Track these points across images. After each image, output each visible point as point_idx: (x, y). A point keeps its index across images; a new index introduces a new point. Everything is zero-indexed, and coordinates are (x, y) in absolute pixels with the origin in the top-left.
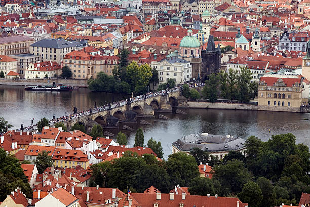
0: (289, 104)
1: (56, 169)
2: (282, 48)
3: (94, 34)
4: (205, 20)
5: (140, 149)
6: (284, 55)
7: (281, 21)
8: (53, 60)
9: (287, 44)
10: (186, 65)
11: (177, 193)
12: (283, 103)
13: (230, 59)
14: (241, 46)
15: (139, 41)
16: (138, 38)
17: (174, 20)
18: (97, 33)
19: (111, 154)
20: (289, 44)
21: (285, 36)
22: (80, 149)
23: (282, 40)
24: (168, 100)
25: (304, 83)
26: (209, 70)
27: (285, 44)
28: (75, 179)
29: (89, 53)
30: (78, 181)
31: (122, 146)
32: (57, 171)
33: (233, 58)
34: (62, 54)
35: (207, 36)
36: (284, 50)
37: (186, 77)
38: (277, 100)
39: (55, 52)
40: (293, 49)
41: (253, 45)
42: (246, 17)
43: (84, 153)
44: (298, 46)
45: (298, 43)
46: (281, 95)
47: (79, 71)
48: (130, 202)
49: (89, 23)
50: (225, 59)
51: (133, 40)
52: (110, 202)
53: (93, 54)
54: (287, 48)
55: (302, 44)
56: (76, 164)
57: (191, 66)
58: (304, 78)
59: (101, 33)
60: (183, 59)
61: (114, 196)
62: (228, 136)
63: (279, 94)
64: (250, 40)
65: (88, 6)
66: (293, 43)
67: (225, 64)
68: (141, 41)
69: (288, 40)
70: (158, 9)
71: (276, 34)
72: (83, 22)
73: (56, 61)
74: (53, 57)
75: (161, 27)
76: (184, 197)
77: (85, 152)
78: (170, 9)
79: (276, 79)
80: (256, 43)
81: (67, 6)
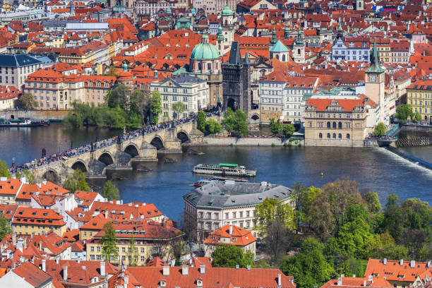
0: (348, 136)
1: (18, 236)
2: (336, 58)
3: (68, 45)
4: (226, 21)
5: (137, 206)
6: (339, 67)
7: (333, 21)
8: (9, 84)
9: (343, 52)
10: (201, 85)
11: (192, 266)
12: (340, 136)
13: (263, 74)
14: (278, 57)
15: (132, 53)
16: (131, 49)
17: (182, 23)
18: (72, 44)
19: (96, 214)
20: (346, 53)
21: (340, 41)
22: (52, 208)
23: (336, 47)
24: (176, 135)
25: (368, 106)
26: (233, 91)
27: (340, 53)
28: (46, 250)
29: (61, 72)
30: (51, 253)
31: (112, 202)
32: (21, 239)
33: (267, 73)
34: (23, 75)
35: (229, 44)
36: (339, 61)
37: (202, 102)
38: (331, 132)
39: (13, 73)
40: (351, 59)
41: (295, 55)
42: (283, 16)
43: (58, 214)
44: (357, 55)
45: (358, 51)
46: (337, 124)
47: (48, 99)
48: (126, 279)
49: (59, 29)
50: (256, 75)
51: (123, 51)
52: (97, 281)
53: (67, 73)
54: (343, 58)
55: (363, 51)
56: (47, 230)
57: (207, 86)
58: (367, 99)
59: (77, 44)
60: (196, 77)
61: (103, 273)
62: (264, 184)
63: (334, 123)
64: (291, 47)
65: (58, 7)
66: (351, 51)
67: (256, 81)
68: (136, 53)
69: (344, 47)
70: (159, 8)
71: (327, 38)
72: (52, 29)
73: (15, 85)
74: (10, 80)
75: (163, 33)
76: (203, 271)
77: (59, 211)
78: (175, 7)
79: (329, 101)
80: (299, 50)
81: (28, 8)
